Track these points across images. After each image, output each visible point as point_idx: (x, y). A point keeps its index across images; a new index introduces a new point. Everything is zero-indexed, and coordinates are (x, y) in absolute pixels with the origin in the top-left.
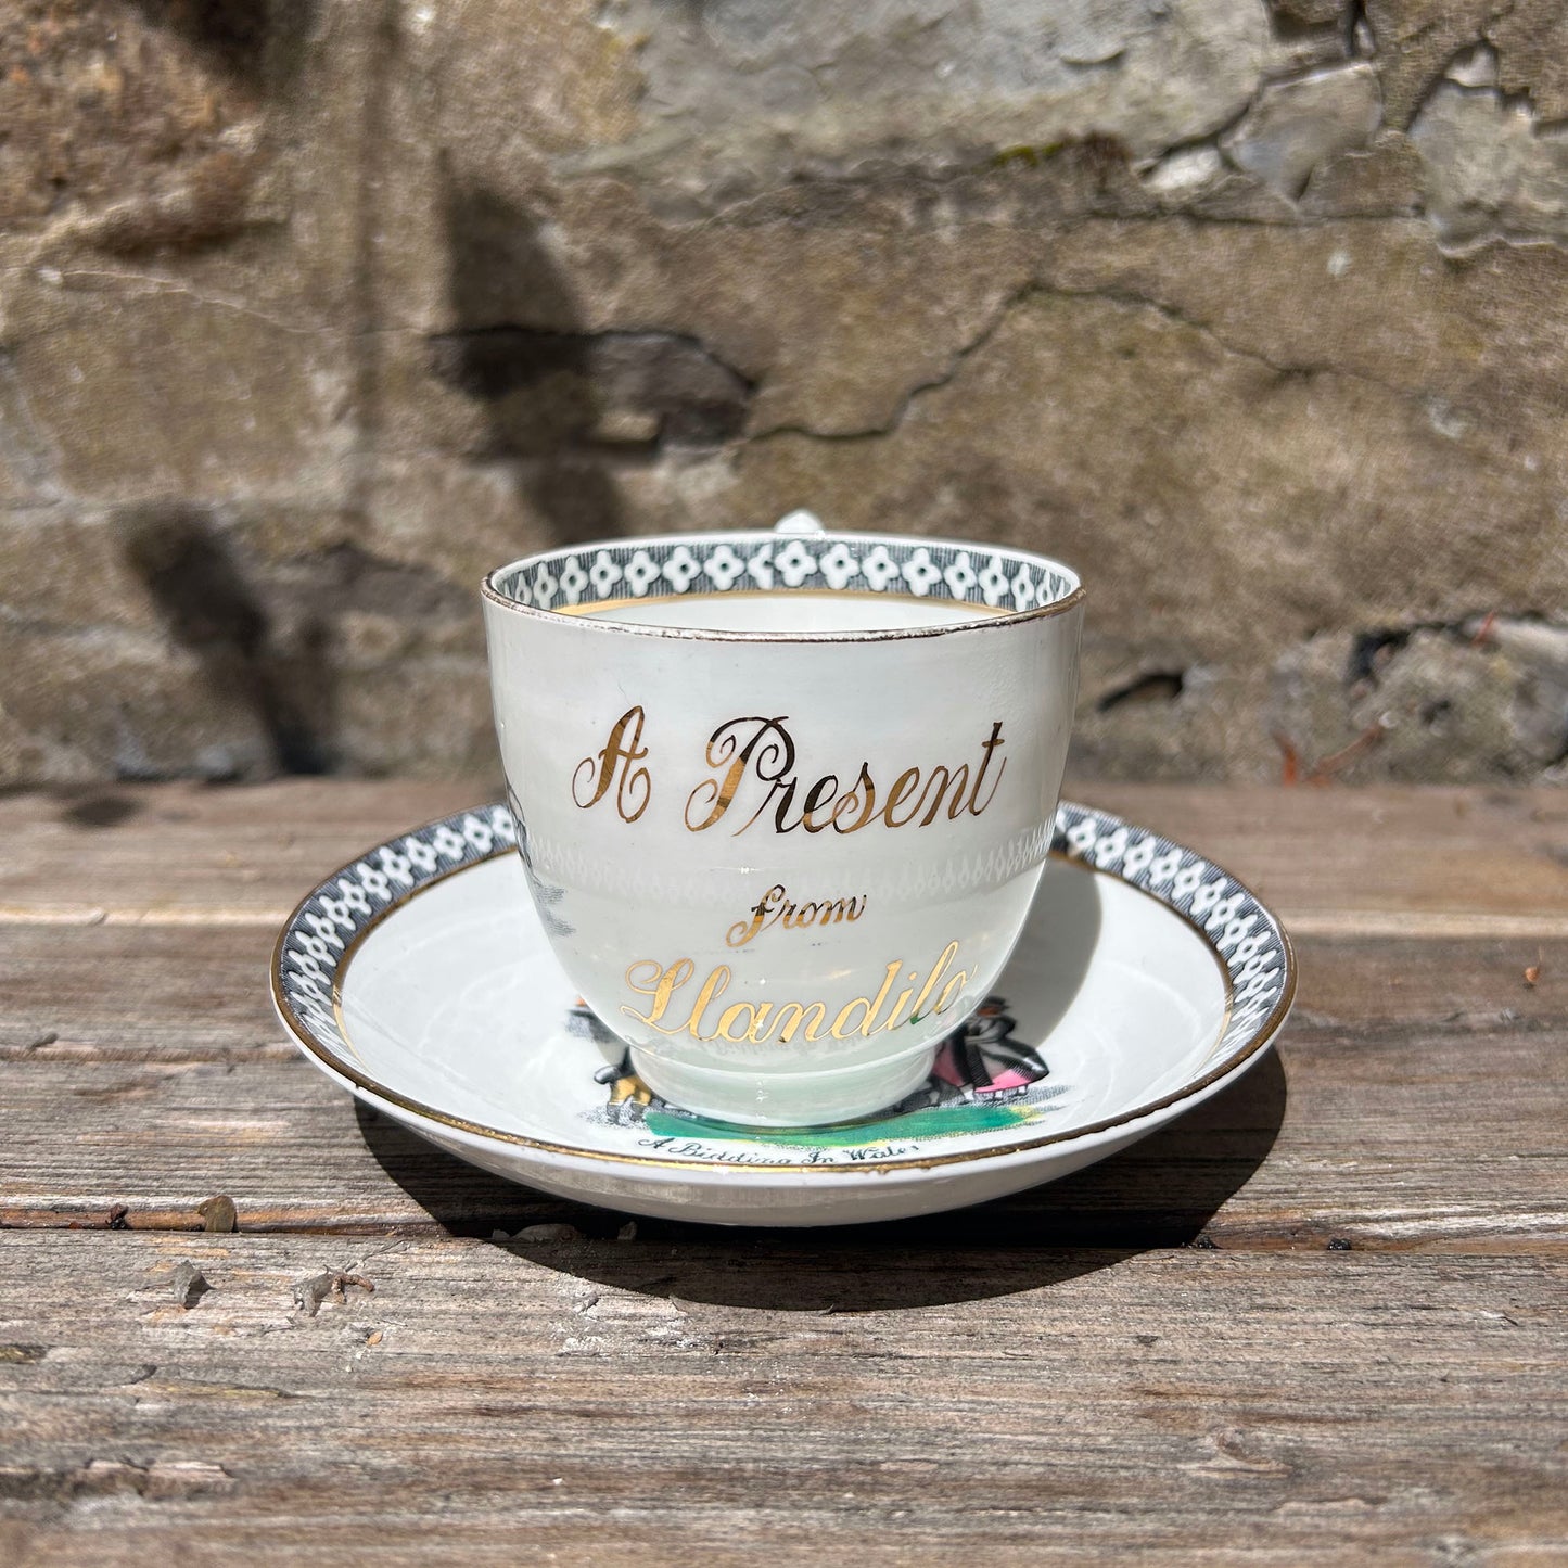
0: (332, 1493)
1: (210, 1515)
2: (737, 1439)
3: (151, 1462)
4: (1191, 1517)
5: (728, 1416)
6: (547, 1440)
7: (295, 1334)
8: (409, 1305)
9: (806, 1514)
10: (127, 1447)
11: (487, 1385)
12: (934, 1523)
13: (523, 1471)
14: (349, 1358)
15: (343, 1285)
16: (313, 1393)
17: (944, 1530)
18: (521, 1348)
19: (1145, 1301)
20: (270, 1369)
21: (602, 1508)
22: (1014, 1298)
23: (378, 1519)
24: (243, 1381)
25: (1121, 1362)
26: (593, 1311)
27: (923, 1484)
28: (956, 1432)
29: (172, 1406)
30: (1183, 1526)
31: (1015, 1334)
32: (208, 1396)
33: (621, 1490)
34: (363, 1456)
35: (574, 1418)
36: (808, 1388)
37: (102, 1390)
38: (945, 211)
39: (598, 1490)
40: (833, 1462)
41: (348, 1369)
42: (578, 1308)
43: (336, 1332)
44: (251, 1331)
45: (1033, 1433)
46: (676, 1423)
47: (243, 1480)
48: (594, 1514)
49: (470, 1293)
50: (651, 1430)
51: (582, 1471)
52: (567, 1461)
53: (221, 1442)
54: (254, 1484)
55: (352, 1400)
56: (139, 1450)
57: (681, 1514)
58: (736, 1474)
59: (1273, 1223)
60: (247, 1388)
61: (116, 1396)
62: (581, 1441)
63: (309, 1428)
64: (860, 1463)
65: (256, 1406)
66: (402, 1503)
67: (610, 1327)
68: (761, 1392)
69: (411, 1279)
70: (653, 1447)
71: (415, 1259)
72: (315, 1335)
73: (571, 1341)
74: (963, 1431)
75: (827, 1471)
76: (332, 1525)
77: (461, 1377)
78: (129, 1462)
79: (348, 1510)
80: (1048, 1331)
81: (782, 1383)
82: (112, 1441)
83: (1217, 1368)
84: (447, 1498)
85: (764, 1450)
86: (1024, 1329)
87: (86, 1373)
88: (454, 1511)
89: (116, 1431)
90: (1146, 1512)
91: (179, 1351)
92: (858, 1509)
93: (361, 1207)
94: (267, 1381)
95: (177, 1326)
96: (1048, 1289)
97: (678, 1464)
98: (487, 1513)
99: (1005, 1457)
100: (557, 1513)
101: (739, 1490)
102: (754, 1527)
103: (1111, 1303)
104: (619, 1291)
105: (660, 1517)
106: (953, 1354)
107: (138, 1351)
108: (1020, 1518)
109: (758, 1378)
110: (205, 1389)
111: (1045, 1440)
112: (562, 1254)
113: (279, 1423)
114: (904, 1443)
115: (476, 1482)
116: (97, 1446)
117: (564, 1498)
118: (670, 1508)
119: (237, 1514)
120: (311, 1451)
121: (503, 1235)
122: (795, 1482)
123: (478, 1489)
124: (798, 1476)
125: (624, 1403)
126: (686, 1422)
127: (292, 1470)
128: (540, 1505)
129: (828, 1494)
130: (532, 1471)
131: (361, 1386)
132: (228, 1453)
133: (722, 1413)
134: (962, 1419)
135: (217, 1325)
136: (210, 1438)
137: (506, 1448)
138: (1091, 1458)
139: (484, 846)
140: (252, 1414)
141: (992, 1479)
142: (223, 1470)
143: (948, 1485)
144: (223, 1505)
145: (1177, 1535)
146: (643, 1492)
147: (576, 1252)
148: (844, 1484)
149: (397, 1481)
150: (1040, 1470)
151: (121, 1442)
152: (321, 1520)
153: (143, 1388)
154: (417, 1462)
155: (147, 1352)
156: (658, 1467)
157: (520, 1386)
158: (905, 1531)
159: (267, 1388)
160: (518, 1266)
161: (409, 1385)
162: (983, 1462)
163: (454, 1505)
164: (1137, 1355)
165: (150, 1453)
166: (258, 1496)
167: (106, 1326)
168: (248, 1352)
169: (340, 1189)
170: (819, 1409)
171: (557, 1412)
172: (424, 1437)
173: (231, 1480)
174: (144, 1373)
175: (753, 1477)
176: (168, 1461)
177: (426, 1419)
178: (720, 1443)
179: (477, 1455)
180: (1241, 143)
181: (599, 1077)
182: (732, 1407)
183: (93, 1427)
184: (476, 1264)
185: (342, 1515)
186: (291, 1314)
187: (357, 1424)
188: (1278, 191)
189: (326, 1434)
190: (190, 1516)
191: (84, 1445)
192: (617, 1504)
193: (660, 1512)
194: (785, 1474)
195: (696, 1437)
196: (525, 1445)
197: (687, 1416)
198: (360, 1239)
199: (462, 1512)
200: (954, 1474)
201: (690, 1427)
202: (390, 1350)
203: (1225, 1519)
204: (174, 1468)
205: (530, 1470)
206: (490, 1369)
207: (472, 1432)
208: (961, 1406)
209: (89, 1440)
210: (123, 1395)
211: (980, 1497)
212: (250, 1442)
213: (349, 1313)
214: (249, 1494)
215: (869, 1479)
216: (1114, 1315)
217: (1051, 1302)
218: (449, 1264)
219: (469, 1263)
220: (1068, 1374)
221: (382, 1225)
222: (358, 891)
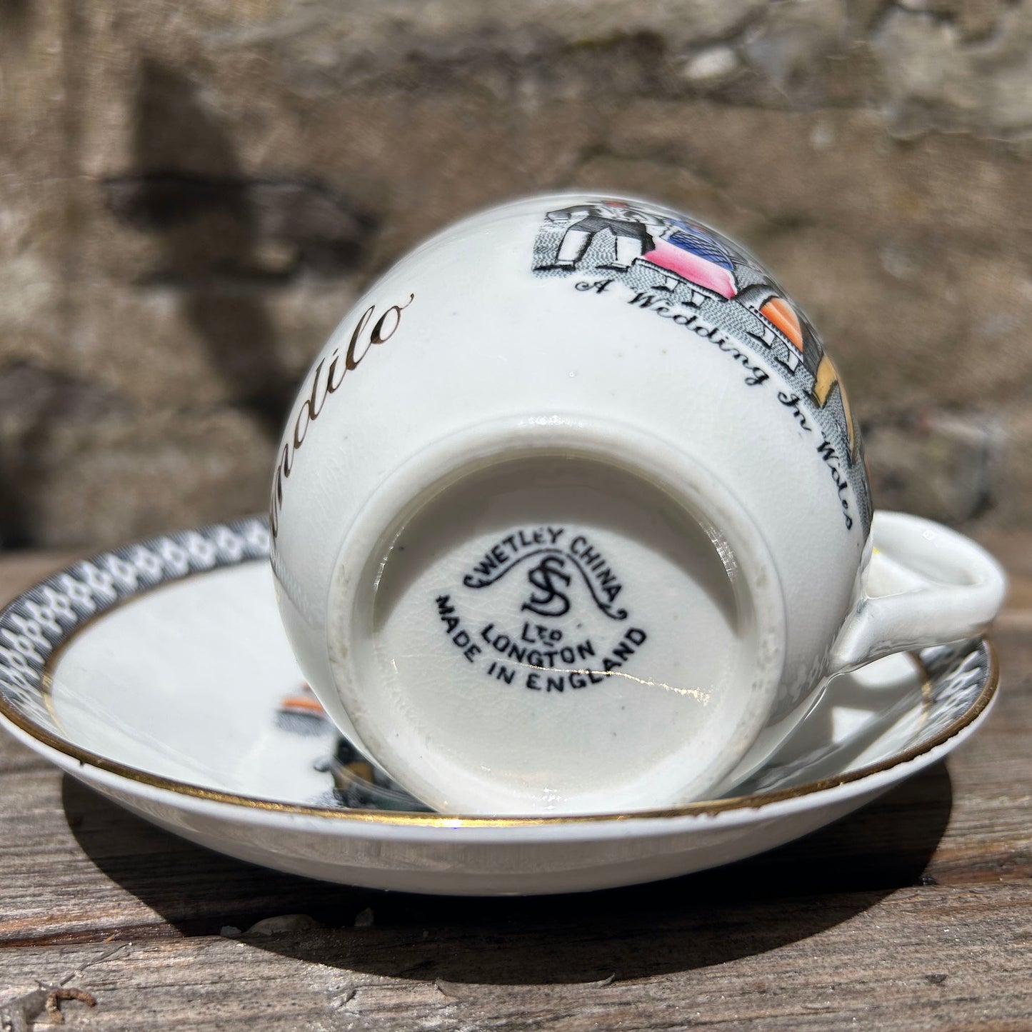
8: (139, 1018)
15: (59, 1000)
19: (913, 940)
22: (786, 950)
25: (924, 1006)
26: (352, 1005)
31: (806, 985)
42: (336, 1003)
49: (209, 998)
59: (981, 856)
67: (376, 1021)
69: (139, 988)
71: (141, 965)
80: (836, 979)
83: (1018, 1002)
86: (812, 980)
93: (71, 914)
96: (817, 938)
103: (882, 945)
104: (375, 978)
106: (754, 1015)
112: (306, 945)
121: (236, 931)
139: (181, 567)
147: (319, 942)
160: (257, 962)
164: (935, 995)
169: (47, 897)
180: (752, 40)
181: (319, 766)
184: (211, 964)
198: (76, 948)
216: (892, 957)
217: (826, 951)
218: (181, 967)
219: (203, 964)
220: (877, 1024)
221: (97, 931)
222: (63, 600)
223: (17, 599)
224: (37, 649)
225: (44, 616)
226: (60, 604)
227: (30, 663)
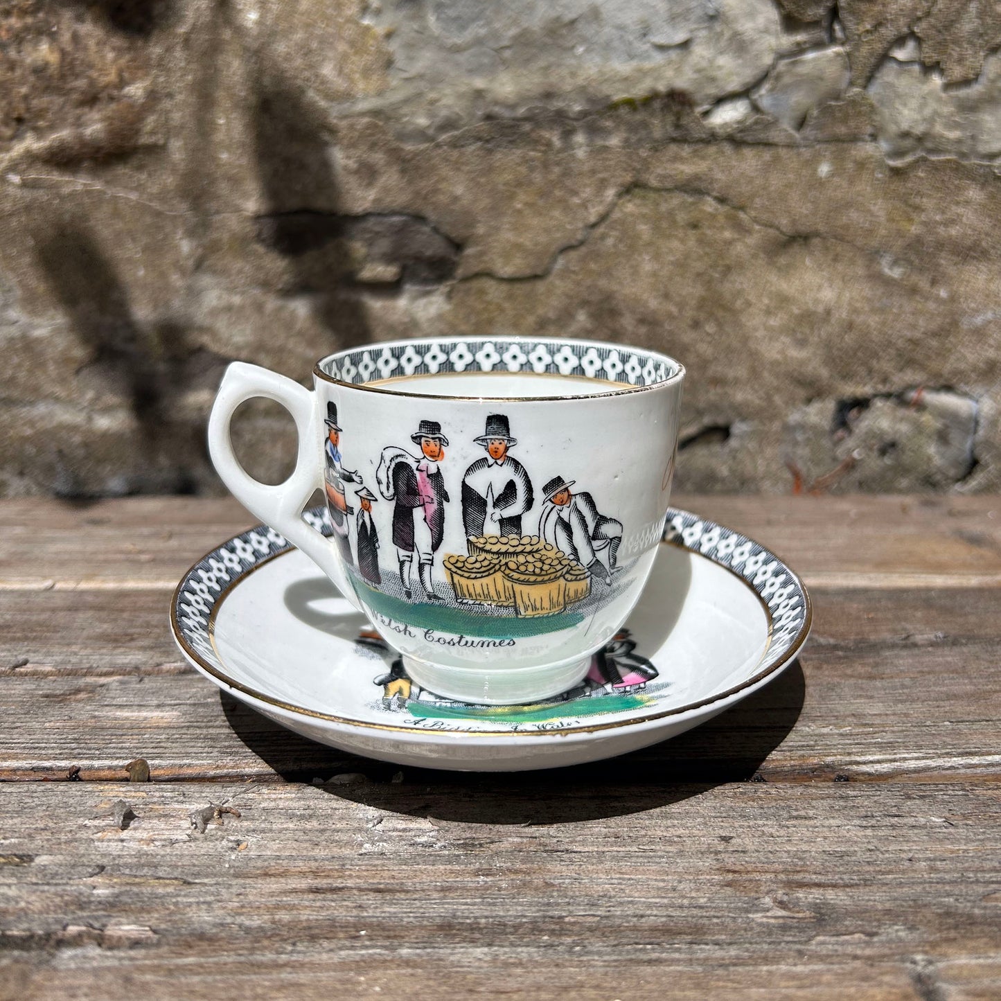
0: (221, 943)
1: (145, 958)
2: (474, 904)
3: (105, 926)
4: (759, 947)
5: (468, 890)
6: (355, 907)
7: (192, 844)
8: (263, 825)
9: (520, 949)
10: (89, 917)
11: (315, 874)
12: (599, 953)
13: (341, 927)
14: (227, 859)
15: (221, 813)
16: (206, 881)
17: (606, 958)
18: (336, 851)
19: (724, 815)
20: (177, 867)
21: (392, 948)
22: (642, 814)
23: (251, 958)
24: (161, 874)
25: (711, 852)
26: (379, 827)
27: (591, 930)
28: (610, 897)
29: (116, 890)
30: (754, 952)
31: (644, 836)
32: (139, 884)
33: (403, 937)
34: (239, 920)
35: (372, 893)
36: (516, 872)
37: (71, 882)
38: (580, 138)
39: (389, 937)
40: (535, 917)
41: (227, 866)
42: (370, 825)
43: (218, 842)
44: (163, 843)
45: (658, 897)
46: (435, 895)
47: (164, 936)
48: (387, 952)
49: (302, 817)
50: (420, 900)
51: (378, 926)
52: (368, 920)
53: (149, 912)
54: (171, 939)
55: (231, 885)
56: (96, 918)
57: (441, 951)
58: (474, 926)
59: (800, 766)
60: (164, 878)
61: (81, 885)
62: (376, 908)
63: (204, 903)
64: (552, 917)
65: (170, 890)
66: (265, 948)
67: (391, 836)
68: (487, 875)
69: (264, 809)
70: (422, 910)
71: (266, 797)
72: (205, 845)
73: (366, 845)
74: (614, 897)
75: (531, 923)
76: (222, 962)
77: (299, 869)
78: (91, 926)
79: (232, 953)
80: (665, 834)
81: (501, 870)
82: (80, 913)
83: (770, 855)
84: (294, 944)
85: (491, 911)
86: (649, 833)
87: (60, 871)
88: (299, 952)
89: (81, 906)
90: (730, 944)
91: (119, 856)
92: (552, 946)
93: (228, 765)
94: (176, 874)
95: (116, 841)
96: (663, 809)
97: (438, 920)
98: (320, 953)
99: (641, 912)
100: (363, 952)
101: (477, 935)
102: (488, 958)
103: (703, 816)
104: (395, 814)
105: (428, 953)
106: (606, 849)
107: (93, 857)
108: (653, 949)
109: (485, 866)
110: (137, 880)
111: (666, 901)
112: (359, 792)
113: (185, 900)
114: (579, 905)
115: (312, 934)
116: (69, 917)
117: (367, 943)
118: (434, 948)
119: (161, 957)
120: (207, 917)
121: (320, 781)
122: (512, 930)
123: (313, 938)
124: (514, 926)
125: (402, 884)
126: (442, 894)
127: (195, 929)
128: (352, 948)
129: (533, 937)
130: (346, 927)
131: (236, 876)
132: (153, 919)
133: (464, 888)
134: (614, 889)
135: (142, 840)
136: (142, 910)
137: (329, 912)
138: (695, 912)
140: (168, 895)
141: (634, 926)
142: (151, 930)
143: (607, 930)
144: (153, 952)
145: (750, 958)
146: (417, 938)
147: (367, 790)
148: (542, 931)
149: (262, 934)
150: (663, 919)
151: (85, 914)
152: (216, 959)
153: (98, 880)
154: (273, 922)
155: (98, 857)
156: (425, 923)
157: (336, 874)
158: (582, 958)
159: (176, 879)
160: (330, 800)
161: (266, 875)
162: (628, 915)
163: (299, 948)
164: (721, 848)
165: (104, 920)
166: (174, 946)
167: (71, 841)
168: (163, 856)
169: (215, 754)
170: (524, 885)
171: (360, 890)
172: (278, 907)
173: (156, 936)
174: (98, 870)
175: (485, 928)
176: (116, 925)
177: (278, 896)
178: (463, 907)
179: (311, 917)
180: (763, 95)
182: (470, 884)
183: (67, 904)
184: (304, 799)
185: (228, 956)
186: (189, 832)
187: (235, 900)
188: (787, 125)
189: (215, 906)
190: (132, 959)
191: (61, 916)
192: (401, 946)
193: (429, 950)
194: (505, 925)
195: (448, 903)
196: (341, 911)
197: (442, 891)
198: (230, 784)
199: (304, 953)
200: (610, 923)
201: (445, 897)
202: (253, 854)
203: (779, 947)
204: (120, 930)
205: (345, 926)
206: (317, 864)
207: (307, 903)
208: (613, 881)
209: (65, 913)
210: (85, 885)
211: (627, 937)
212: (167, 912)
213: (226, 830)
214: (168, 944)
215: (557, 927)
216: (705, 824)
217: (666, 816)
218: (287, 799)
219: (300, 798)
220: (678, 860)
221: (243, 776)
222: (222, 566)
223: (193, 569)
224: (206, 603)
225: (210, 579)
226: (220, 570)
227: (201, 613)
